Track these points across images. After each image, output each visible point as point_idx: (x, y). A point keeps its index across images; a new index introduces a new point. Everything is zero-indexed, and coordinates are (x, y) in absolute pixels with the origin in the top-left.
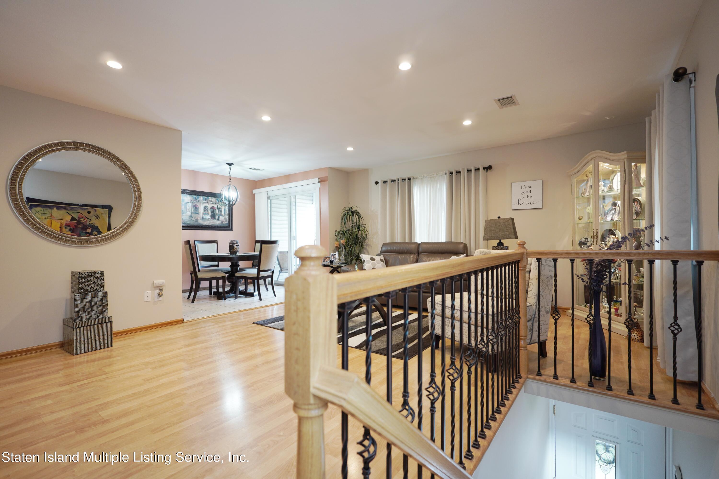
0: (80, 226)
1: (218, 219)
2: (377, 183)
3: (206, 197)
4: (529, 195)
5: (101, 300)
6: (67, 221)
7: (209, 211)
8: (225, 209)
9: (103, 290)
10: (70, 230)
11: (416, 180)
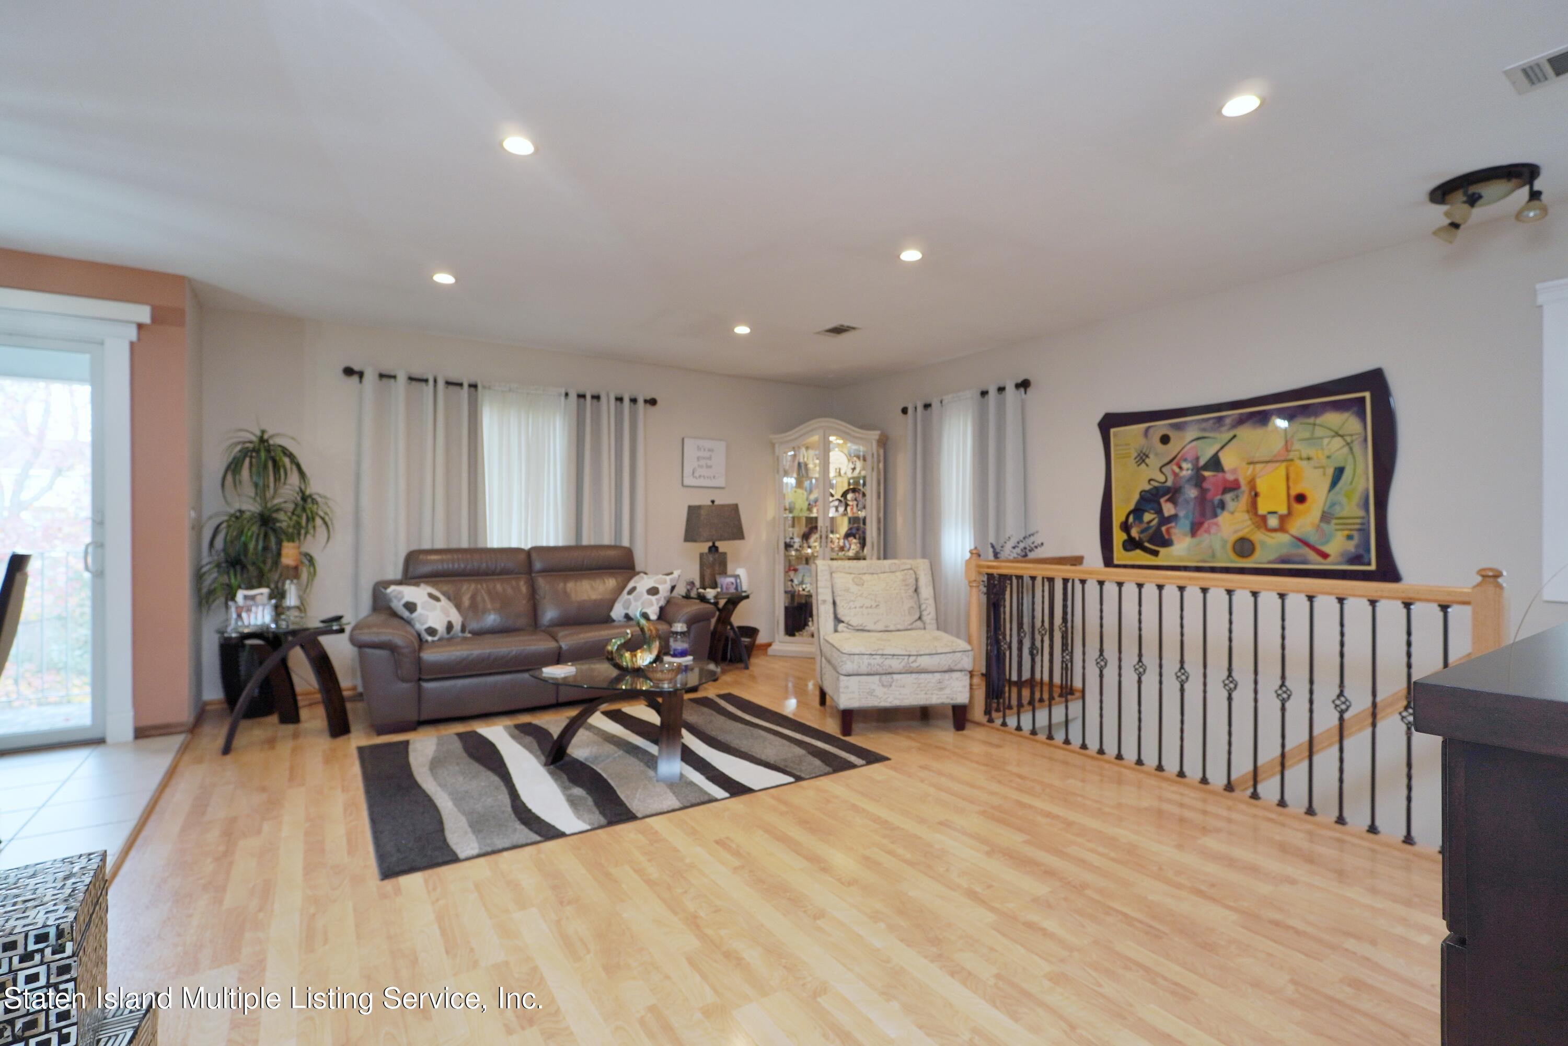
2: (350, 372)
4: (709, 463)
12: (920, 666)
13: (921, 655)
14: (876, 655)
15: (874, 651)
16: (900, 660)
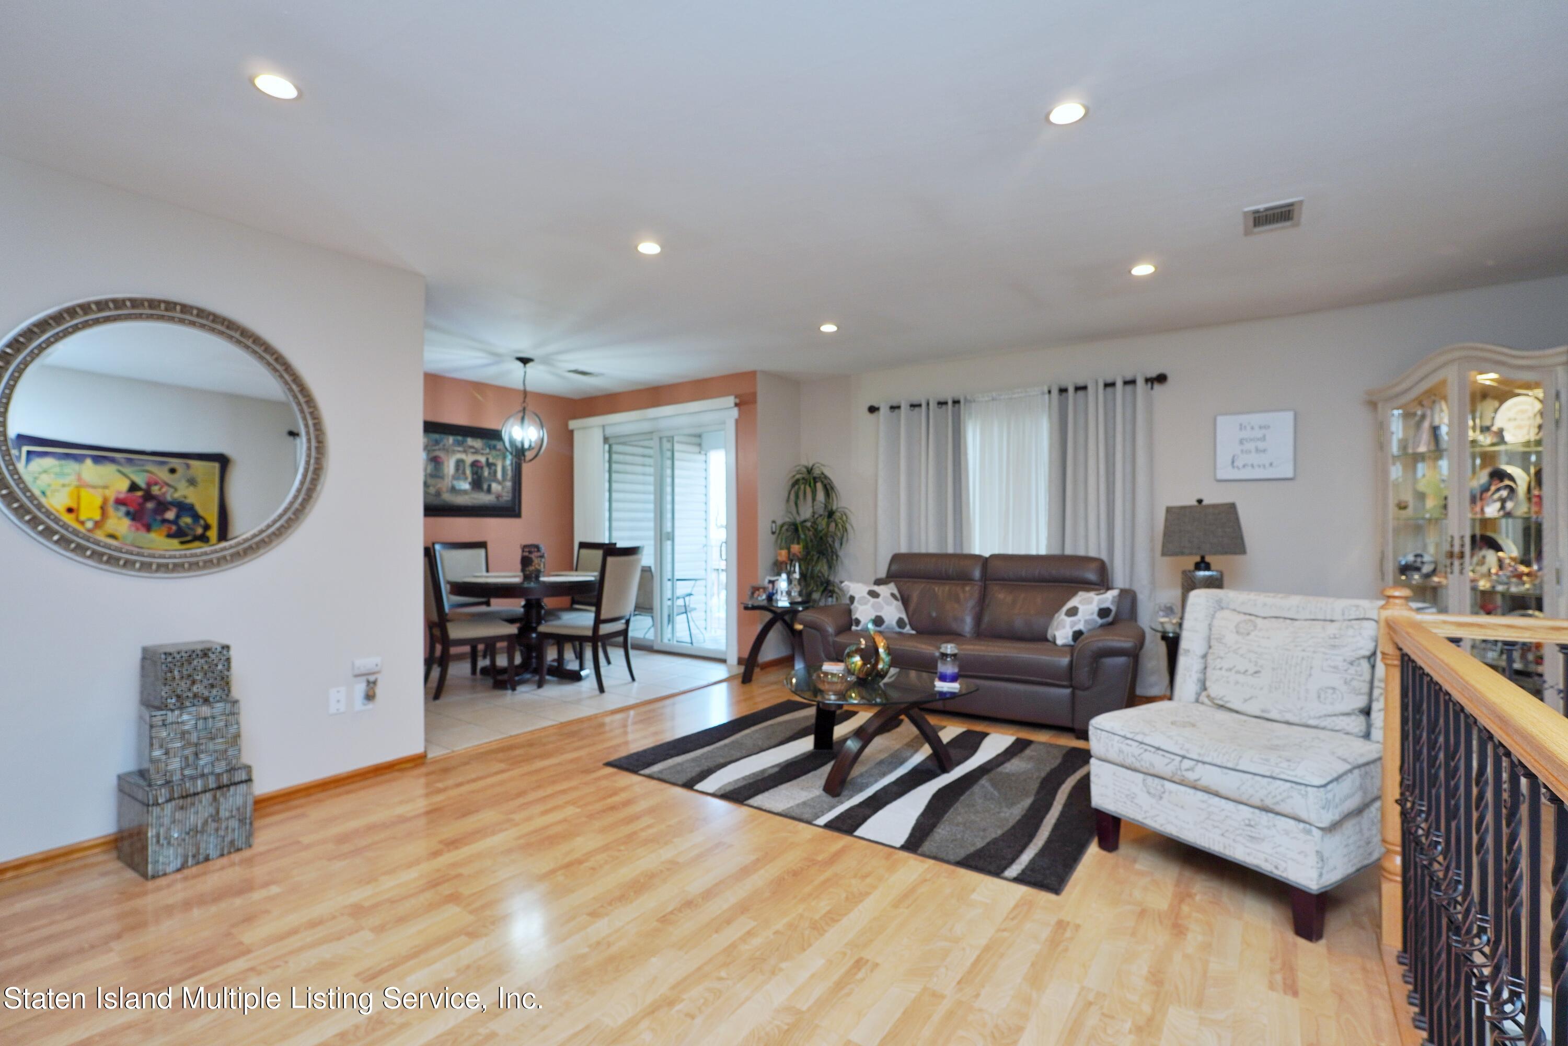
0: (150, 505)
1: (489, 490)
2: (873, 409)
3: (460, 438)
4: (1261, 445)
5: (222, 724)
6: (119, 492)
7: (468, 472)
8: (504, 468)
9: (227, 695)
10: (128, 514)
11: (973, 405)
12: (1199, 780)
13: (1204, 763)
14: (1132, 739)
15: (1131, 733)
16: (1167, 761)
